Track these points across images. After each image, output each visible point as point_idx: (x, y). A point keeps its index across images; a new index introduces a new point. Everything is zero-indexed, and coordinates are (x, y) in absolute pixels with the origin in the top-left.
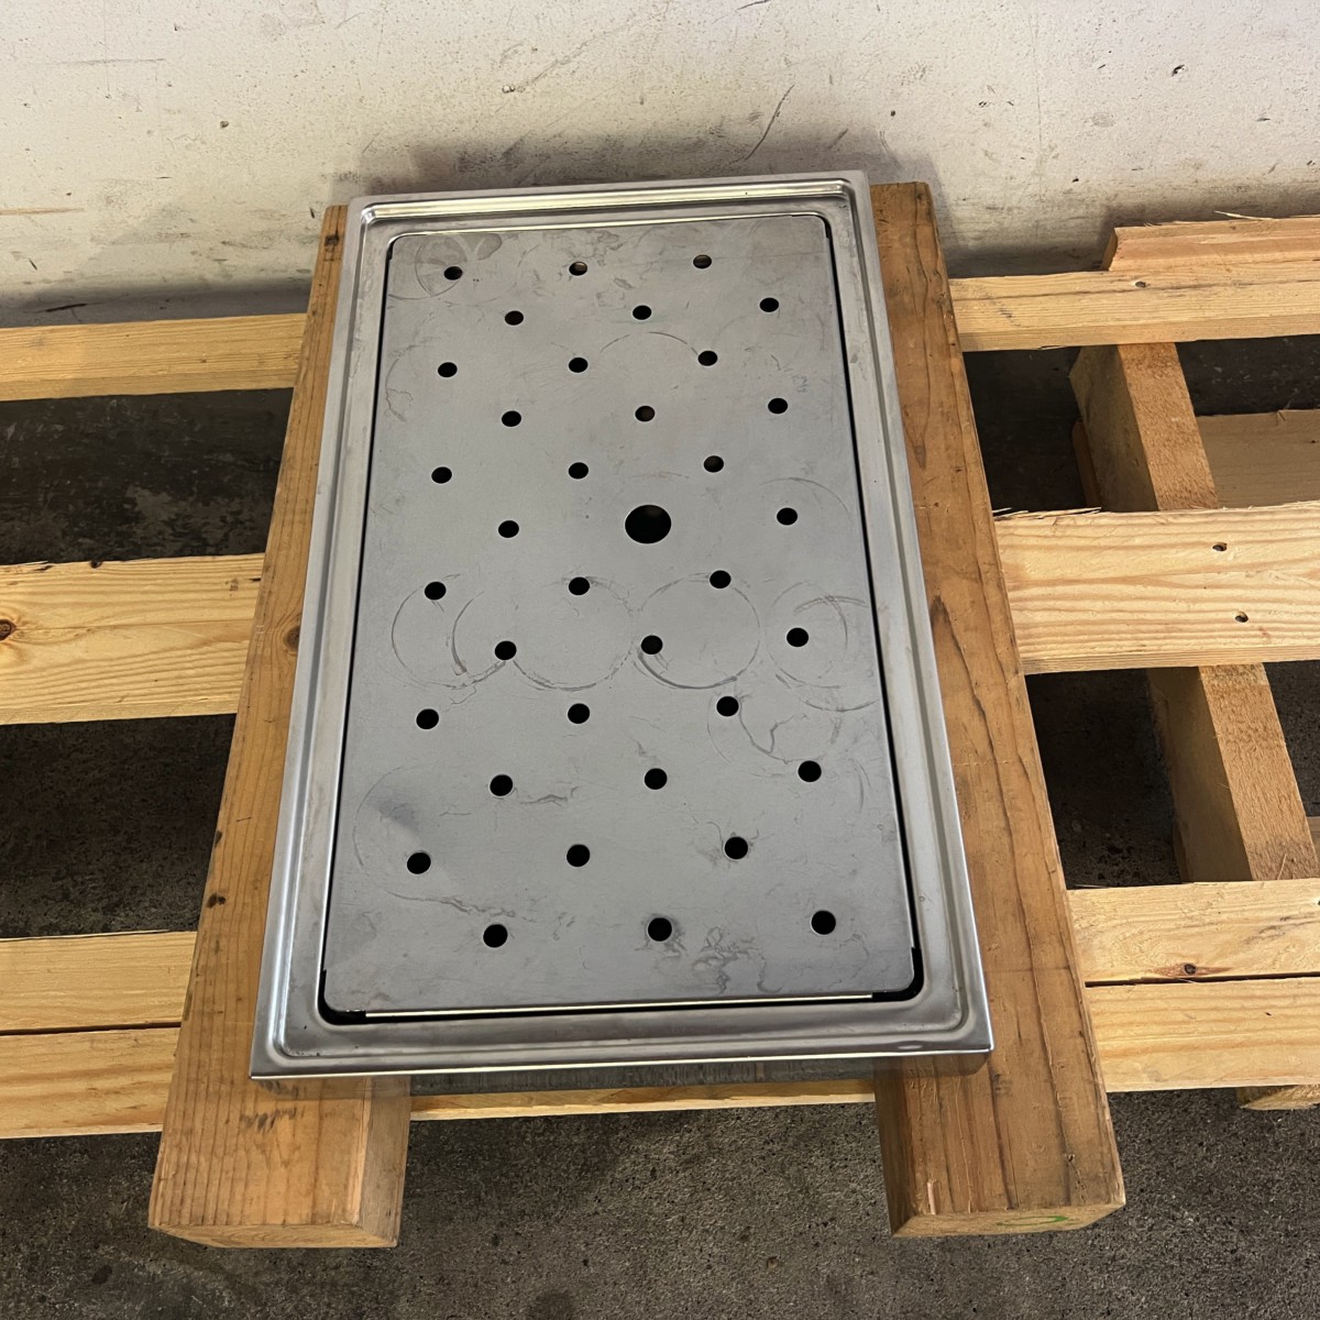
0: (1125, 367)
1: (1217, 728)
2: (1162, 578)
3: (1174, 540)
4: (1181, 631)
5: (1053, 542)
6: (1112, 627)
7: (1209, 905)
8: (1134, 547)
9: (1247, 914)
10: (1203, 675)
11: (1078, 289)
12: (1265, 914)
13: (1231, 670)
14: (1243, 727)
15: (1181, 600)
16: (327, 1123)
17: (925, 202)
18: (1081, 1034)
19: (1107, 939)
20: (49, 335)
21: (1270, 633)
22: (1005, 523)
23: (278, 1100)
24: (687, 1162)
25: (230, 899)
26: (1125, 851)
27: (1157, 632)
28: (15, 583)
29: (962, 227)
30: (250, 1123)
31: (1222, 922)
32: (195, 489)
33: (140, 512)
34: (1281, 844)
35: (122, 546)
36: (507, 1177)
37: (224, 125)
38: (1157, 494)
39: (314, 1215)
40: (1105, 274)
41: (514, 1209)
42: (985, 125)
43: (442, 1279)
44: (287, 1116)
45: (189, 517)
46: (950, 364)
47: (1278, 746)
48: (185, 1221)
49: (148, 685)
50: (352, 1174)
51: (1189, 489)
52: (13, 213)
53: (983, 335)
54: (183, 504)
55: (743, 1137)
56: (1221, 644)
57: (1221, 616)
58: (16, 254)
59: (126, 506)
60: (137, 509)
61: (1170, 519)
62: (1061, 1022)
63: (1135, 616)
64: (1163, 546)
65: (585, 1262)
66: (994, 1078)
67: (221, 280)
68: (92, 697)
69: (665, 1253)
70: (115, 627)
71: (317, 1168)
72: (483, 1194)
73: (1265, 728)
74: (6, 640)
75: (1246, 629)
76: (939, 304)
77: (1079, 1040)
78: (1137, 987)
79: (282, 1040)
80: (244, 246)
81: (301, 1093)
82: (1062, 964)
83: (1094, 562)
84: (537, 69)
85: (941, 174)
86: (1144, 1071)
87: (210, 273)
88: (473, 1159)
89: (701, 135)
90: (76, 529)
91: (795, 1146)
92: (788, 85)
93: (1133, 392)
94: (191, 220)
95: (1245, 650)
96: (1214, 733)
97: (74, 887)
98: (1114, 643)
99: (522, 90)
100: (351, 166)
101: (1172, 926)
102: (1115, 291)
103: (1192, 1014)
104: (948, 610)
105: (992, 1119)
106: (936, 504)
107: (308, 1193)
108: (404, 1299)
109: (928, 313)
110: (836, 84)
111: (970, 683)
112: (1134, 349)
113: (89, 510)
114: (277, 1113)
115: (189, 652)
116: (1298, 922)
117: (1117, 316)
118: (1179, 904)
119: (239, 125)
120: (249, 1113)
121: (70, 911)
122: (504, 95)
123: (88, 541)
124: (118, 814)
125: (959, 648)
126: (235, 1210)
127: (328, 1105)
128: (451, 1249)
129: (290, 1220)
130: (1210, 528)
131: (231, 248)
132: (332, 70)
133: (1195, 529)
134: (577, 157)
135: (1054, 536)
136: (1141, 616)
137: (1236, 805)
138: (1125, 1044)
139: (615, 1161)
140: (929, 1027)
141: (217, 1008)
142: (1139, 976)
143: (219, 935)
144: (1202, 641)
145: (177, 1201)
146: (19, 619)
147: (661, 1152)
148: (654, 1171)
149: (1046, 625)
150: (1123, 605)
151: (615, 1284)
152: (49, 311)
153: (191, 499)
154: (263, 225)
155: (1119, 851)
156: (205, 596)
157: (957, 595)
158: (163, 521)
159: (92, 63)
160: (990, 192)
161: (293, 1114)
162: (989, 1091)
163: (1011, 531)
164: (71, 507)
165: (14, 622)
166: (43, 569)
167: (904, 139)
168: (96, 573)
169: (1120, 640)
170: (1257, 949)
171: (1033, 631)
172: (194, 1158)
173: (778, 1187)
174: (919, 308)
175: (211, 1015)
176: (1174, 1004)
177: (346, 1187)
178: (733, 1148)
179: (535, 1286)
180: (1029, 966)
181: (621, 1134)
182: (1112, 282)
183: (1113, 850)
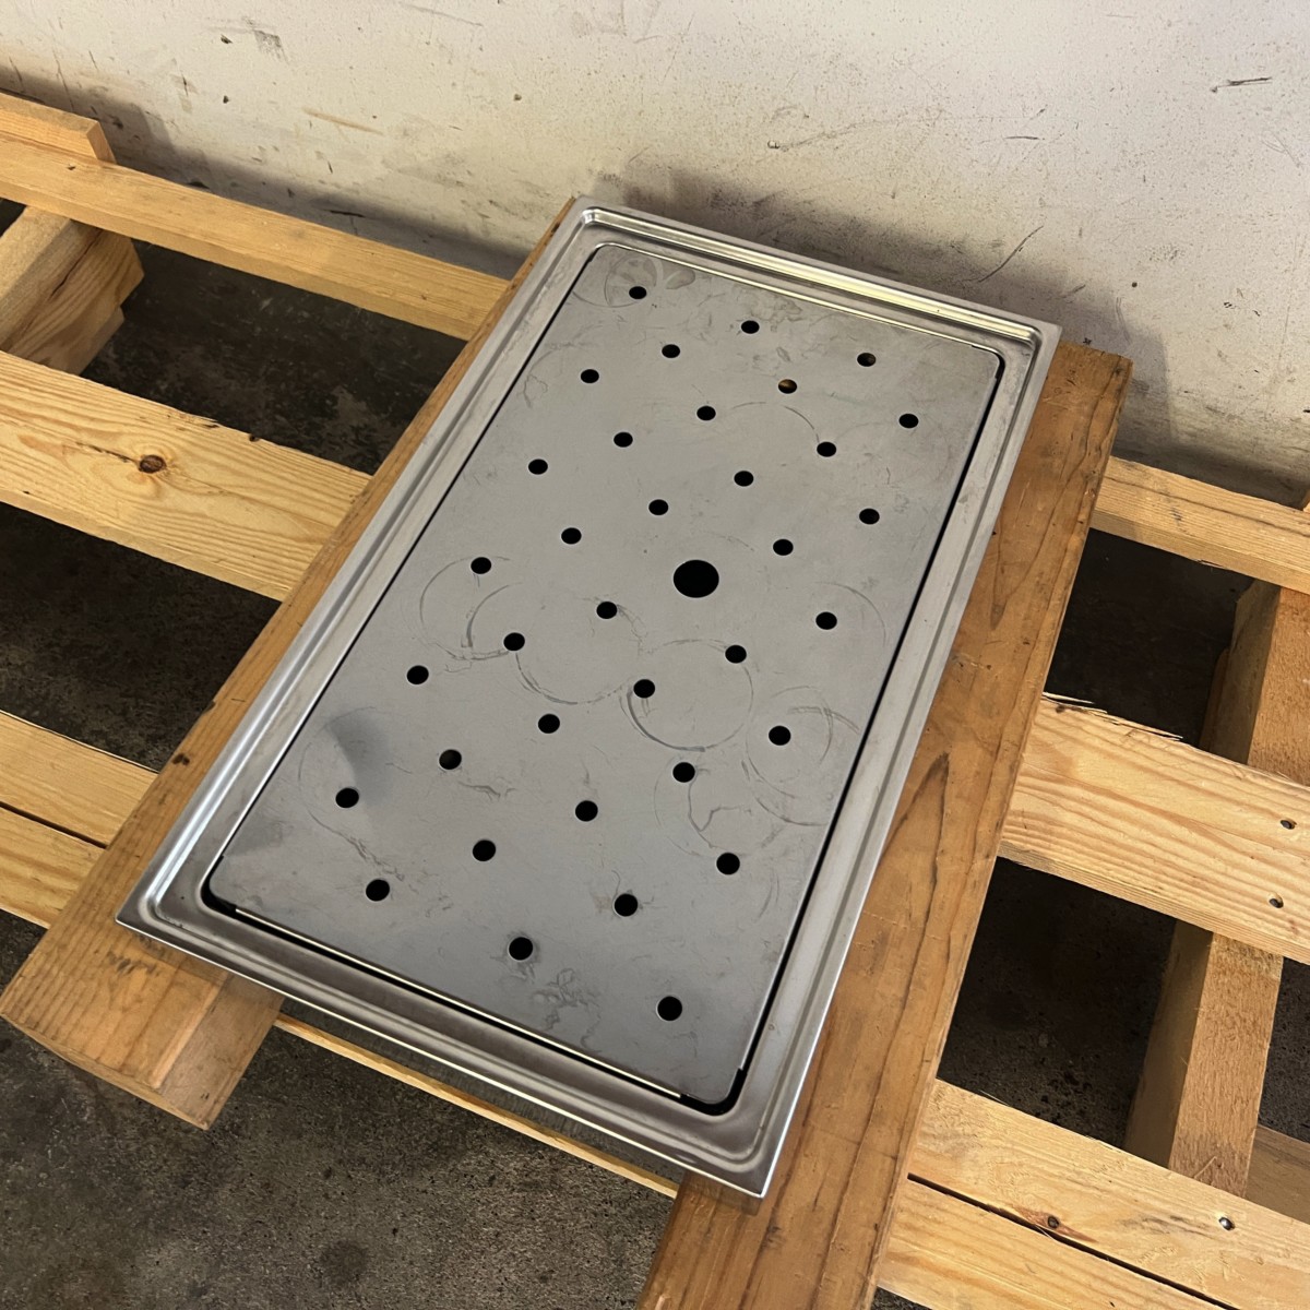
0: (1280, 611)
1: (1204, 1000)
2: (1210, 830)
3: (1243, 798)
4: (1207, 889)
5: (1117, 751)
6: (1138, 858)
7: (1104, 1169)
8: (1198, 789)
9: (1139, 1197)
10: (1214, 943)
11: (1262, 517)
12: (1157, 1204)
13: (1247, 951)
14: (1233, 1012)
15: (1221, 859)
16: (173, 991)
17: (1121, 378)
18: (876, 1227)
19: (983, 1156)
20: (310, 231)
21: (1300, 929)
22: (1078, 714)
23: (145, 953)
24: (526, 1184)
25: (194, 763)
26: (1081, 1086)
27: (1182, 880)
28: (182, 429)
29: (1178, 418)
30: (113, 962)
31: (1109, 1192)
32: (390, 409)
33: (336, 411)
34: (1215, 1143)
35: (308, 434)
36: (365, 1122)
37: (517, 98)
38: (1252, 747)
39: (124, 1065)
40: (1298, 512)
41: (358, 1153)
42: (1226, 326)
43: (268, 1185)
44: (146, 970)
45: (375, 431)
46: (1068, 541)
47: (1261, 1047)
48: (22, 1020)
49: (246, 557)
50: (171, 1045)
51: (1288, 754)
52: (326, 118)
53: (1144, 526)
54: (375, 417)
55: (586, 1186)
56: (1242, 919)
57: (1257, 892)
58: (319, 155)
59: (328, 402)
60: (335, 407)
61: (1249, 777)
62: (863, 1206)
63: (1167, 856)
64: (1229, 800)
65: (395, 1231)
66: (772, 1229)
67: (481, 235)
68: (197, 549)
69: (467, 1257)
70: (244, 498)
71: (147, 1026)
72: (337, 1127)
73: (1254, 1023)
74: (153, 475)
75: (1275, 916)
76: (1087, 478)
77: (871, 1232)
78: (990, 1214)
79: (159, 899)
80: (507, 210)
81: (166, 955)
82: (892, 1152)
83: (1151, 786)
84: (805, 135)
85: (1169, 360)
86: (958, 1299)
87: (473, 225)
88: (343, 1092)
89: (942, 244)
90: (278, 406)
91: (629, 1218)
92: (1037, 225)
93: (1275, 639)
94: (469, 172)
95: (1265, 935)
96: (1198, 1005)
97: (134, 708)
98: (1132, 873)
99: (786, 149)
100: (616, 170)
101: (1056, 1172)
102: (1299, 533)
103: (1033, 1266)
104: (950, 771)
105: (750, 1266)
106: (989, 667)
107: (129, 1043)
108: (229, 1186)
109: (1072, 482)
110: (1085, 238)
111: (937, 847)
112: (1298, 598)
113: (297, 393)
114: (139, 964)
115: (293, 542)
116: (1188, 1227)
117: (1290, 558)
118: (1073, 1154)
119: (530, 102)
120: (117, 952)
121: (122, 727)
122: (768, 149)
123: (283, 419)
124: (198, 661)
125: (942, 811)
126: (65, 1030)
127: (183, 976)
128: (287, 1163)
129: (103, 1060)
130: (1288, 802)
131: (496, 209)
132: (622, 79)
133: (1269, 795)
134: (821, 227)
135: (1121, 746)
136: (1173, 859)
137: (1187, 1084)
138: (951, 1264)
139: (462, 1154)
140: (717, 1150)
141: (137, 852)
142: (998, 1206)
143: (169, 791)
144: (1224, 908)
145: (25, 1000)
146: (172, 461)
147: (507, 1165)
148: (493, 1178)
149: (1072, 828)
150: (1159, 840)
151: (411, 1263)
152: (333, 212)
153: (383, 416)
154: (529, 198)
155: (1076, 1083)
156: (327, 500)
157: (966, 759)
158: (353, 427)
159: (423, 10)
160: (1216, 393)
161: (151, 970)
162: (761, 1239)
163: (1081, 724)
164: (283, 386)
165: (167, 461)
166: (210, 427)
167: (1141, 310)
168: (251, 446)
169: (1140, 873)
170: (1132, 1234)
171: (1057, 829)
172: (55, 971)
173: (596, 1247)
174: (1065, 476)
175: (130, 855)
176: (1020, 1249)
177: (162, 1053)
178: (573, 1192)
179: (343, 1230)
180: (858, 1140)
181: (480, 1131)
182: (1301, 523)
183: (1069, 1078)
